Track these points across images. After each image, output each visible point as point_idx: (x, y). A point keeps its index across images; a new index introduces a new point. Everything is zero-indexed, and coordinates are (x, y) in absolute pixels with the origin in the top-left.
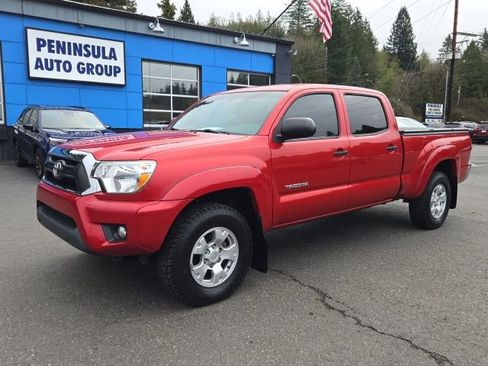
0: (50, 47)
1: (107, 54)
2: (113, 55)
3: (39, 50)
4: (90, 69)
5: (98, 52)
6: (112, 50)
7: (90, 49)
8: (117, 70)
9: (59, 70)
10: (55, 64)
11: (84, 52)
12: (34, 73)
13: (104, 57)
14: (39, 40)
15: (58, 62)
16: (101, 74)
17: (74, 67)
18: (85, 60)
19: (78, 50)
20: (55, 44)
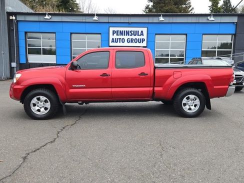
0: (117, 33)
1: (140, 34)
2: (142, 34)
3: (113, 35)
4: (132, 41)
5: (136, 33)
6: (142, 32)
7: (133, 32)
8: (143, 40)
9: (120, 42)
10: (119, 40)
11: (130, 34)
12: (111, 44)
13: (138, 35)
14: (113, 31)
15: (120, 39)
16: (136, 43)
17: (126, 41)
18: (130, 37)
19: (128, 33)
20: (119, 32)
